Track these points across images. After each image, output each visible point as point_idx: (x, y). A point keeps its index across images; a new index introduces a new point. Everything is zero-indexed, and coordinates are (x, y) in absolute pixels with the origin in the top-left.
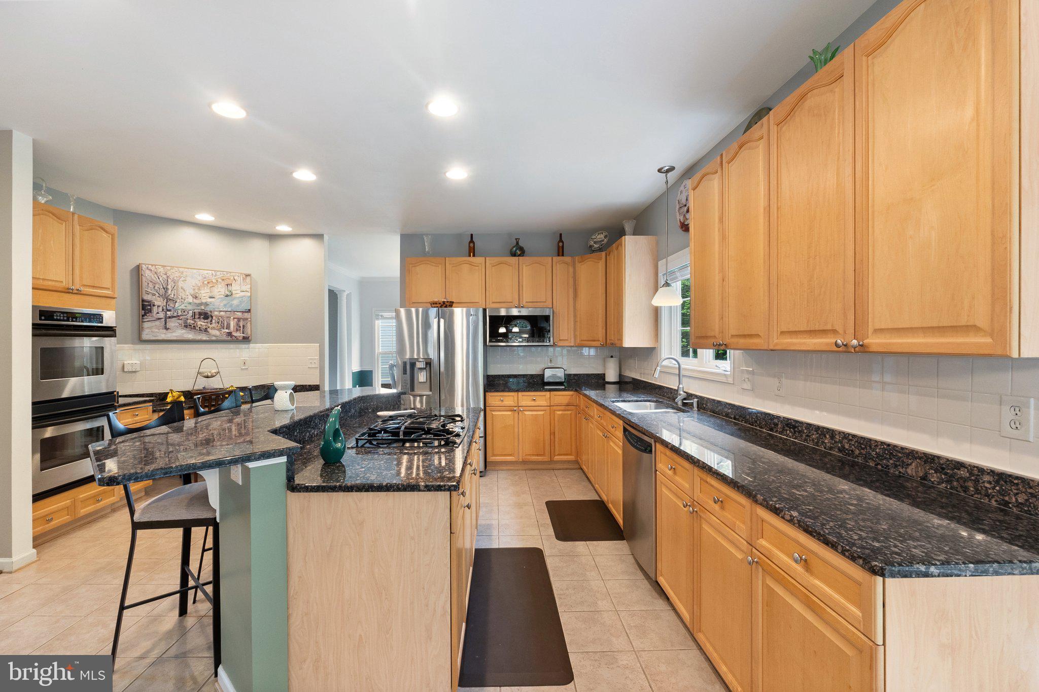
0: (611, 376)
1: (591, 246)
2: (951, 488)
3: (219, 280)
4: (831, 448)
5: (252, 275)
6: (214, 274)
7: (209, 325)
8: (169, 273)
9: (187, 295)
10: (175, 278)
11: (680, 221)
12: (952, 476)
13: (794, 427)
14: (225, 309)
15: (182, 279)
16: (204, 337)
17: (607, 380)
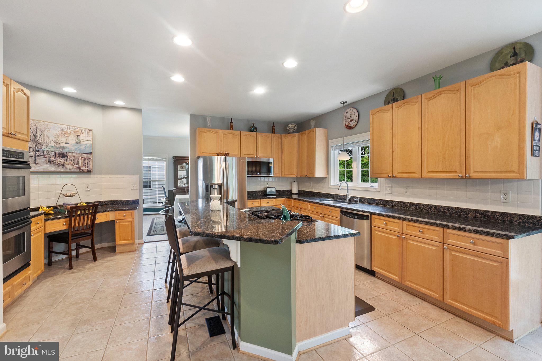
0: (295, 191)
1: (289, 130)
2: (485, 219)
3: (72, 132)
4: (435, 212)
5: (93, 131)
6: (69, 128)
7: (66, 162)
8: (38, 125)
9: (51, 141)
10: (42, 129)
11: (345, 125)
12: (485, 215)
13: (416, 206)
14: (75, 152)
15: (47, 130)
16: (62, 170)
17: (292, 193)
